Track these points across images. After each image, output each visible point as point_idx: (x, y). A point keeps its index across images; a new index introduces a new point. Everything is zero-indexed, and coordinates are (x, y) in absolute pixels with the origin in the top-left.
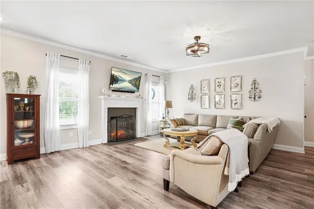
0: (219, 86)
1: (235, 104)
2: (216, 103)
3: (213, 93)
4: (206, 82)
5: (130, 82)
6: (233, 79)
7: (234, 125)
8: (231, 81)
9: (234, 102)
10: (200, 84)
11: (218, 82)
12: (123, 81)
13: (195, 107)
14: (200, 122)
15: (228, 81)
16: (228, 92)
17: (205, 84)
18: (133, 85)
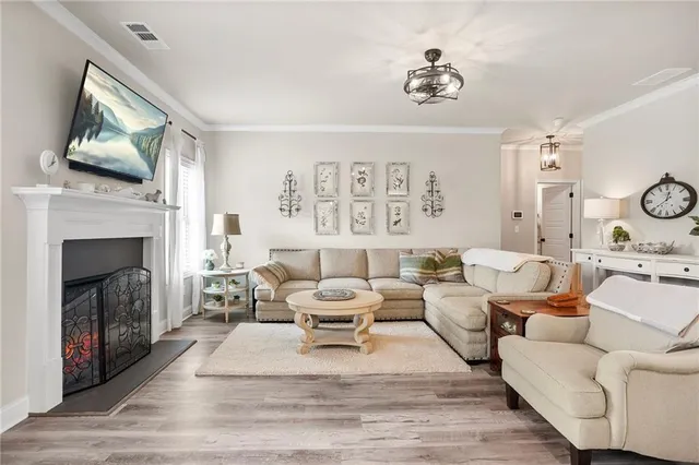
0: (362, 181)
1: (396, 223)
2: (353, 221)
3: (346, 197)
4: (330, 170)
5: (137, 140)
6: (392, 169)
7: (423, 267)
8: (388, 173)
9: (394, 218)
10: (313, 173)
11: (360, 173)
12: (118, 131)
13: (301, 233)
14: (325, 268)
15: (382, 171)
16: (380, 196)
17: (326, 173)
18: (142, 151)
